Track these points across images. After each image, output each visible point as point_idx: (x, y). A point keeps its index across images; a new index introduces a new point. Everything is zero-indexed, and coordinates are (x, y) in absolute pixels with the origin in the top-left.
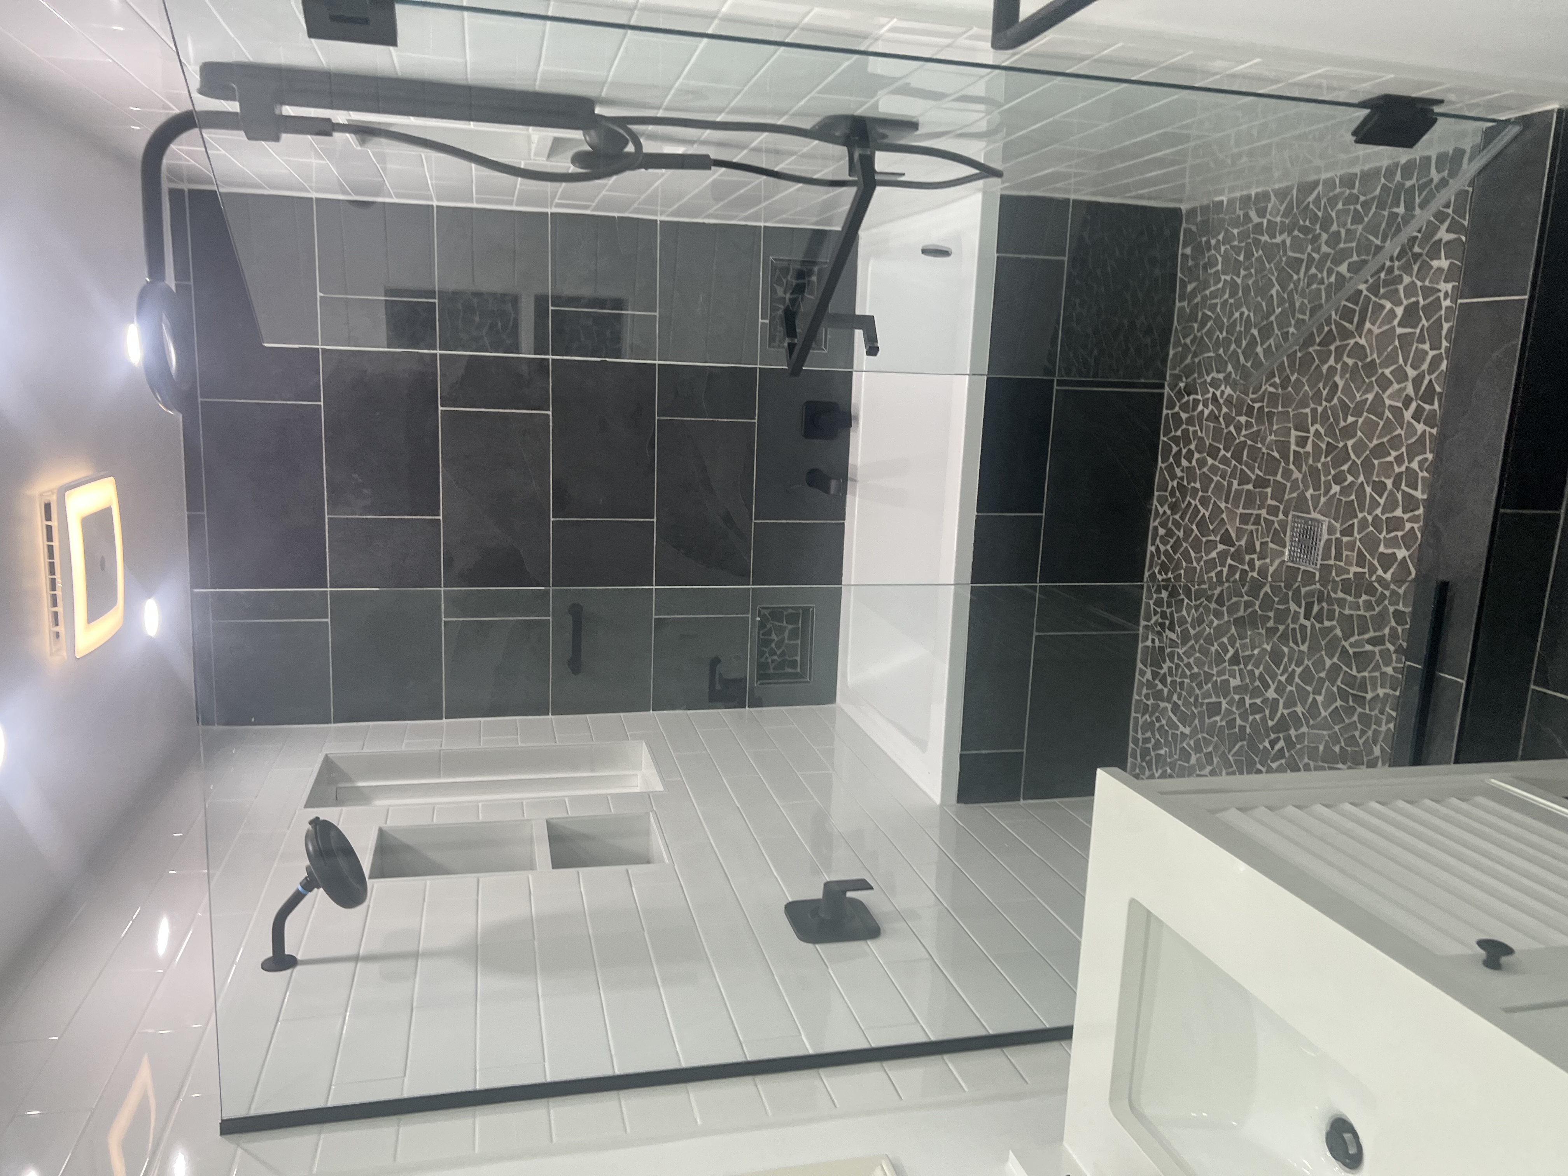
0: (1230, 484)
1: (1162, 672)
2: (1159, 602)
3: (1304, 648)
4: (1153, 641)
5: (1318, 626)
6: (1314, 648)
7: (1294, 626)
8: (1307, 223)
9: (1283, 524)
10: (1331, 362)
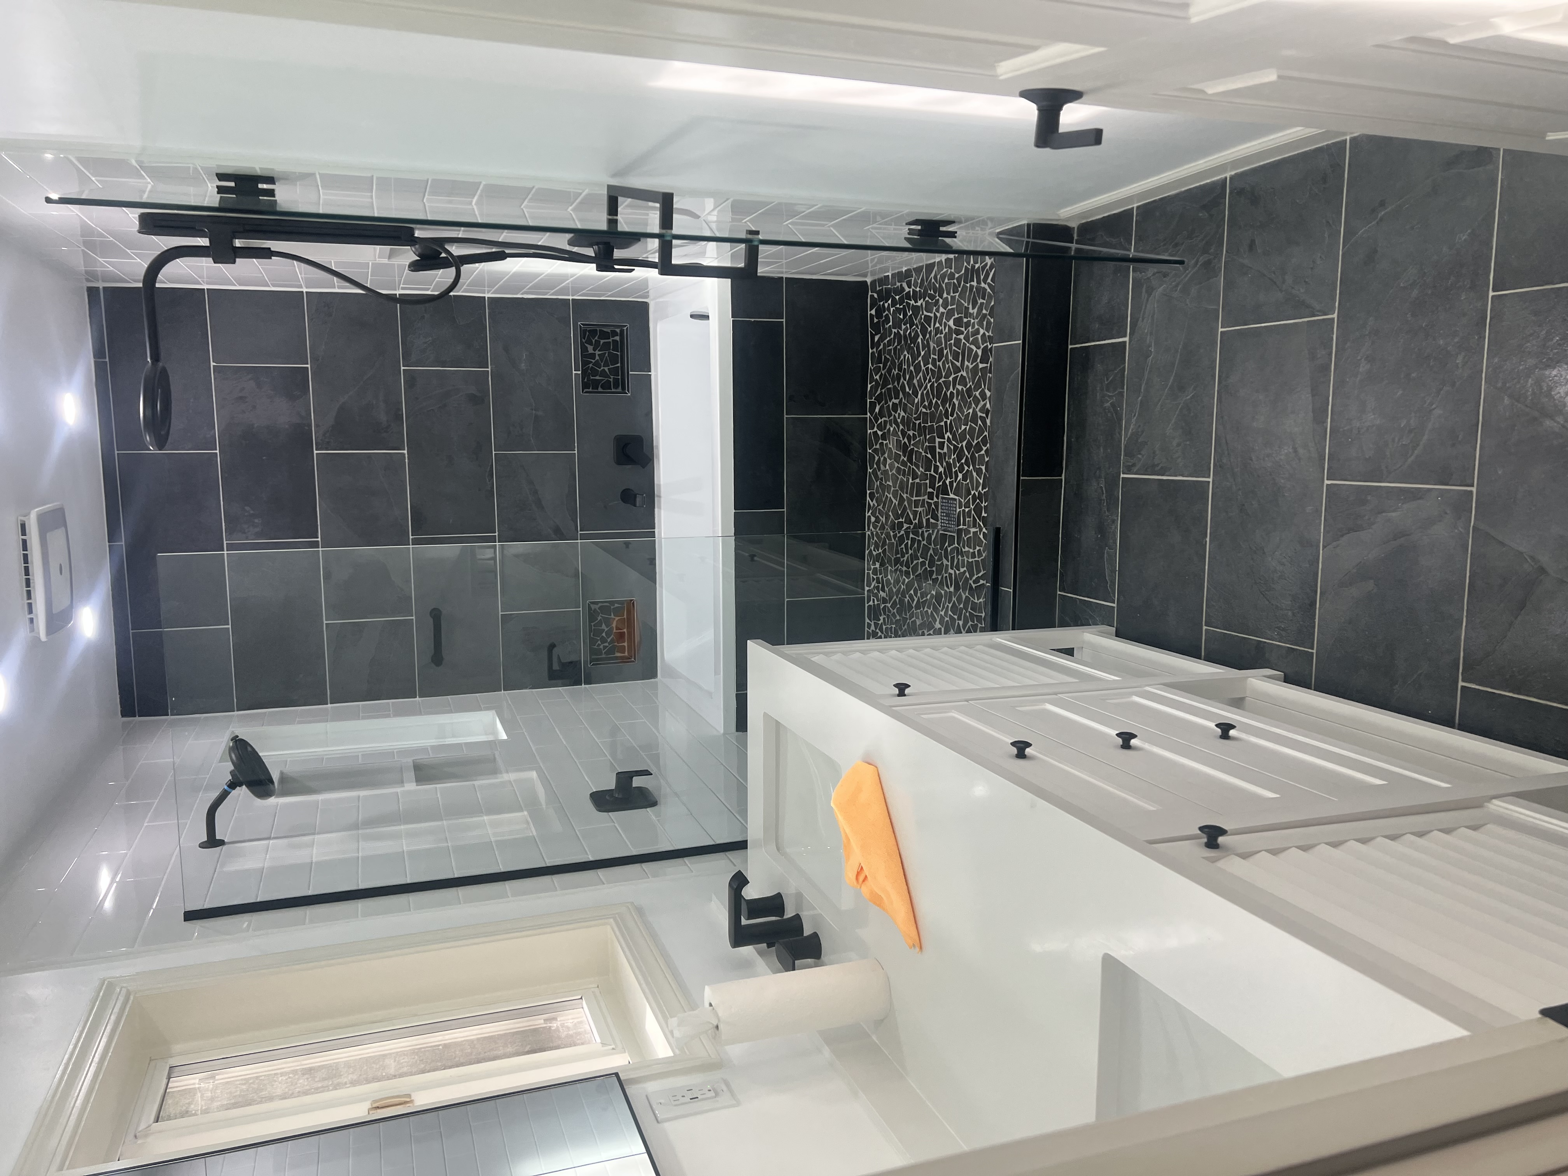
0: (908, 480)
1: (880, 622)
2: (875, 572)
3: (952, 589)
4: (874, 602)
5: (957, 572)
6: (957, 588)
7: (946, 575)
8: (932, 292)
9: (936, 504)
10: (951, 389)
